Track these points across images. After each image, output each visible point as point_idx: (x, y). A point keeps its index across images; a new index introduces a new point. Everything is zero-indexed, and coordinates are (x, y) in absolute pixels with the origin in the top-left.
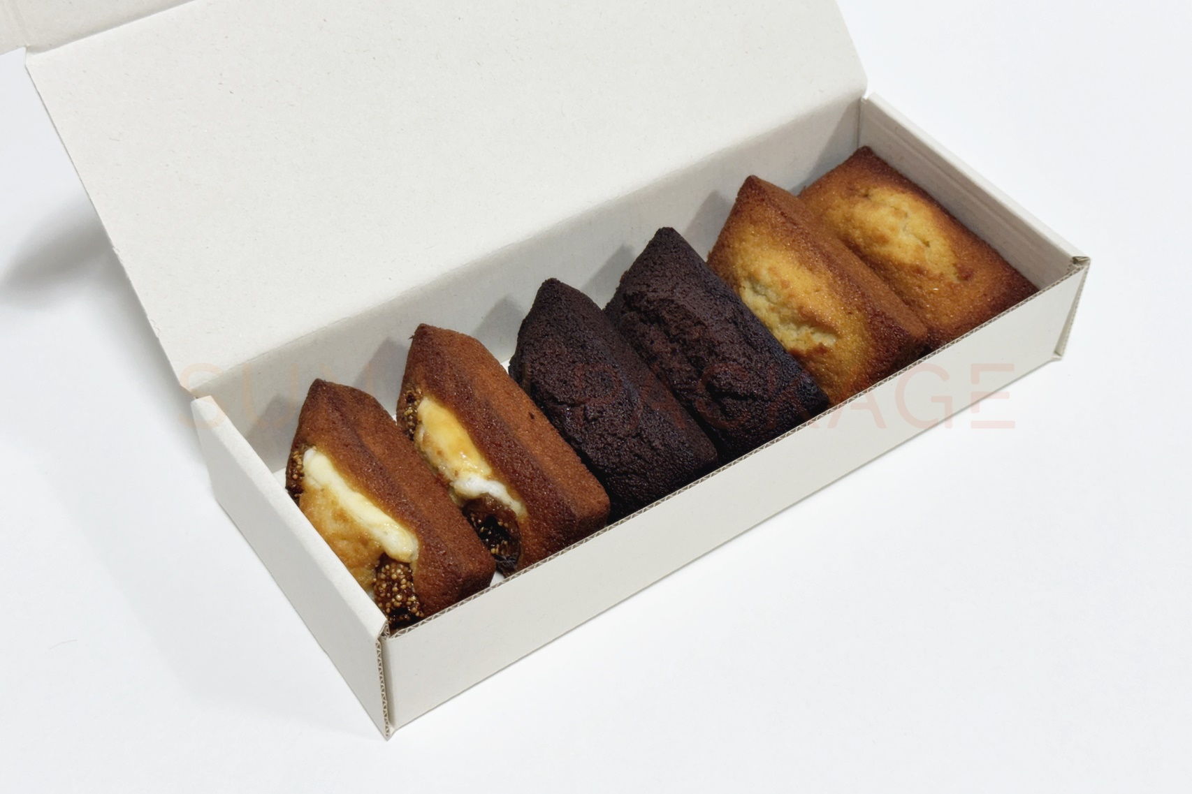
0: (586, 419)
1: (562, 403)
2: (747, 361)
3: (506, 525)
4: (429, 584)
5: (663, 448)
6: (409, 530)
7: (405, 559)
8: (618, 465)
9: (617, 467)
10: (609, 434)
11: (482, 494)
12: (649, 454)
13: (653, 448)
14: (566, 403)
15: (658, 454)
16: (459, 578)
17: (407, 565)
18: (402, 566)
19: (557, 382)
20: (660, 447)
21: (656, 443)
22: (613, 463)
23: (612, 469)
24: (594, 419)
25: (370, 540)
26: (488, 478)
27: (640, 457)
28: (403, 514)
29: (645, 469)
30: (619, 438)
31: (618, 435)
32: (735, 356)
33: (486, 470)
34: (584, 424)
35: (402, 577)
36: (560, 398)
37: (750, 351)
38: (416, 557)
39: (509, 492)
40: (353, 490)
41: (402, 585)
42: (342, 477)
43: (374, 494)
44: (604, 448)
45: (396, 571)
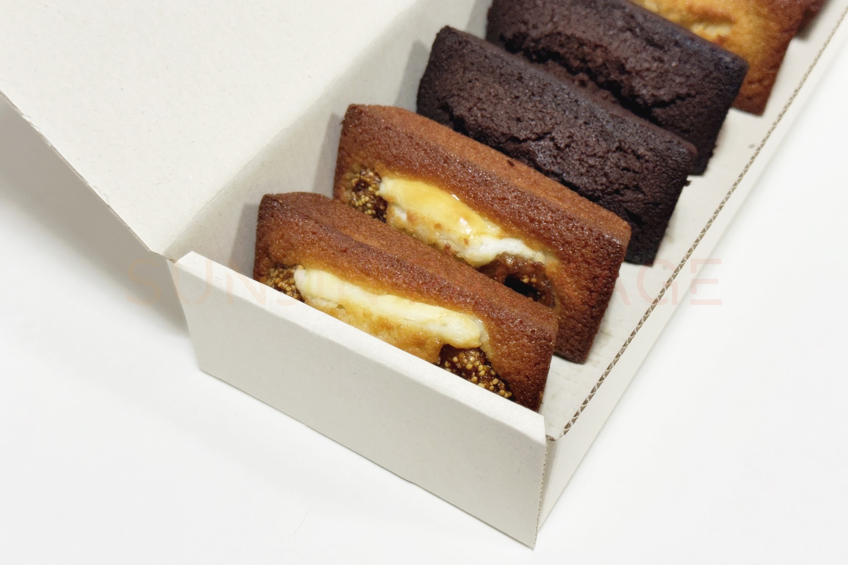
0: (558, 148)
1: (525, 140)
2: (661, 65)
3: (534, 280)
4: (514, 360)
5: (649, 153)
6: (465, 312)
7: (476, 344)
8: (608, 184)
9: (607, 187)
10: (588, 156)
11: (498, 255)
12: (638, 164)
13: (639, 157)
14: (529, 139)
15: (647, 161)
16: (550, 341)
17: (478, 349)
18: (473, 353)
19: (509, 122)
20: (647, 153)
21: (641, 151)
22: (602, 184)
23: (602, 191)
24: (568, 146)
25: (427, 339)
26: (501, 237)
27: (627, 169)
28: (451, 298)
29: (635, 181)
30: (600, 157)
31: (598, 155)
32: (646, 65)
33: (493, 229)
34: (558, 154)
35: (478, 363)
36: (522, 135)
37: (657, 54)
38: (486, 338)
39: (529, 245)
40: (379, 294)
41: (479, 372)
42: (356, 285)
43: (406, 290)
44: (588, 171)
45: (469, 360)
